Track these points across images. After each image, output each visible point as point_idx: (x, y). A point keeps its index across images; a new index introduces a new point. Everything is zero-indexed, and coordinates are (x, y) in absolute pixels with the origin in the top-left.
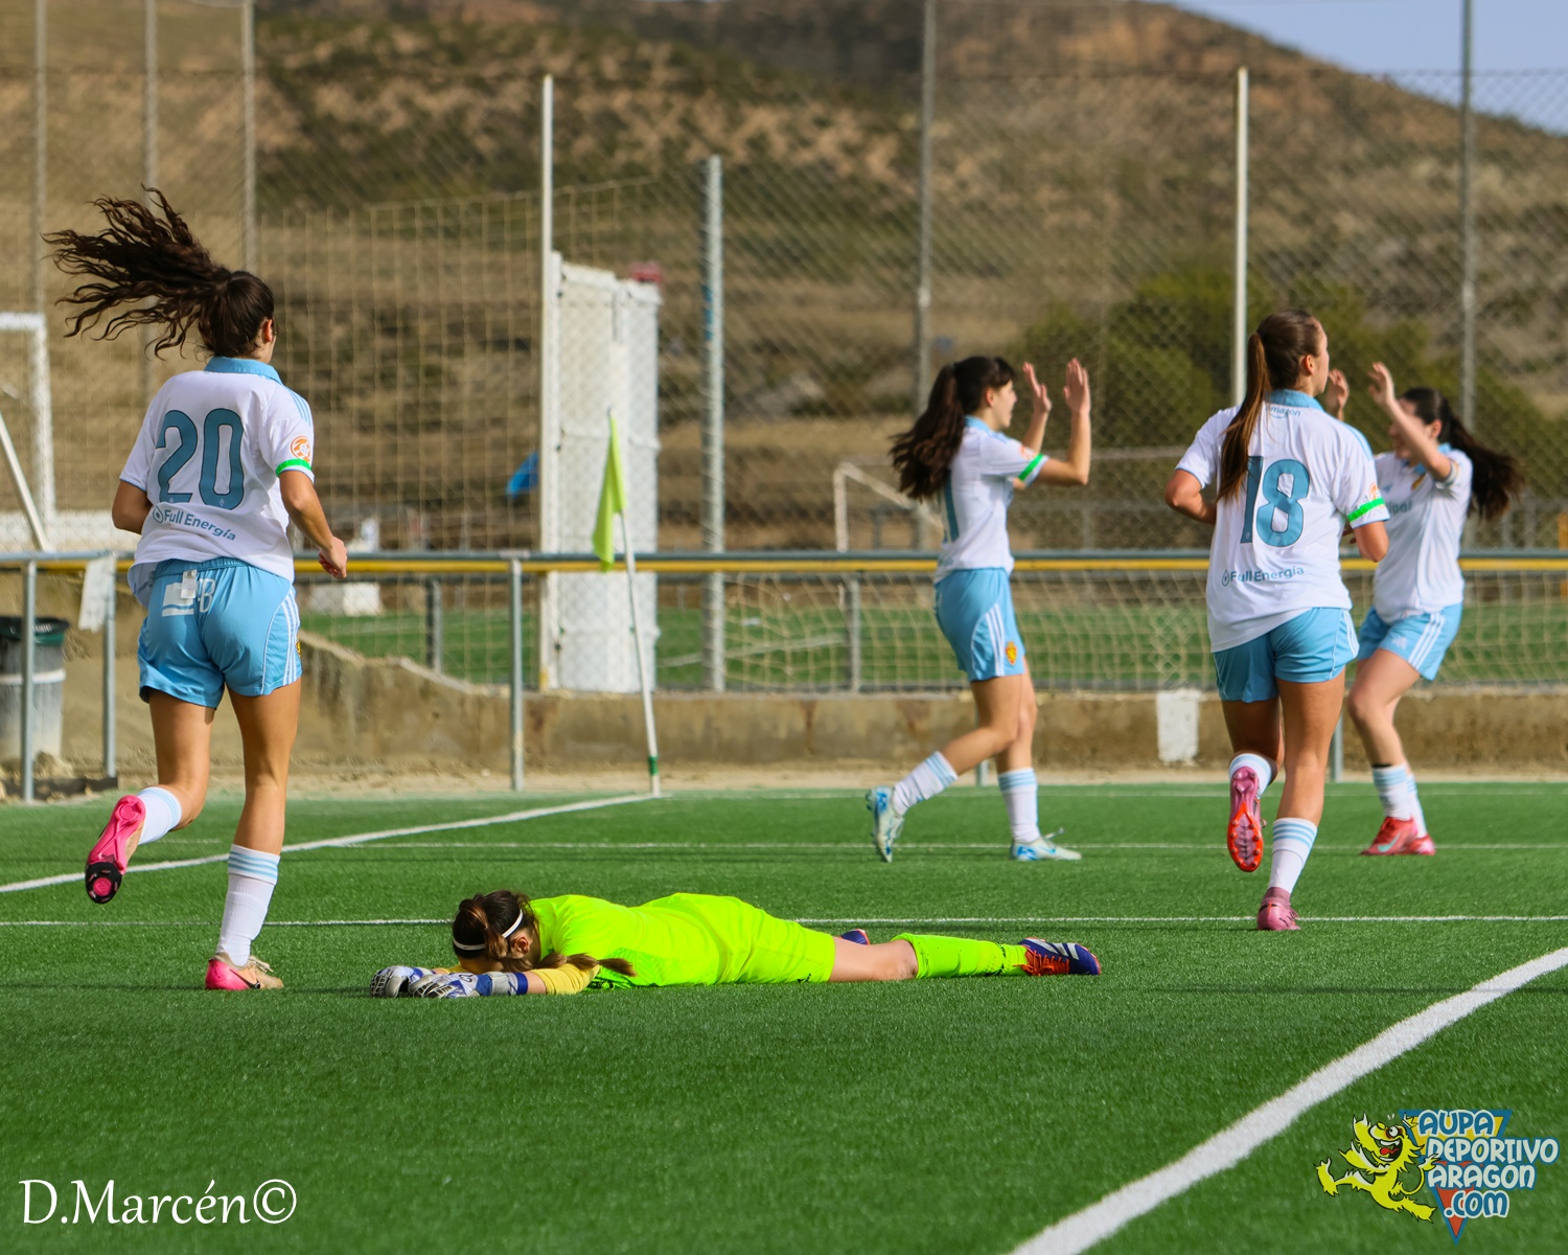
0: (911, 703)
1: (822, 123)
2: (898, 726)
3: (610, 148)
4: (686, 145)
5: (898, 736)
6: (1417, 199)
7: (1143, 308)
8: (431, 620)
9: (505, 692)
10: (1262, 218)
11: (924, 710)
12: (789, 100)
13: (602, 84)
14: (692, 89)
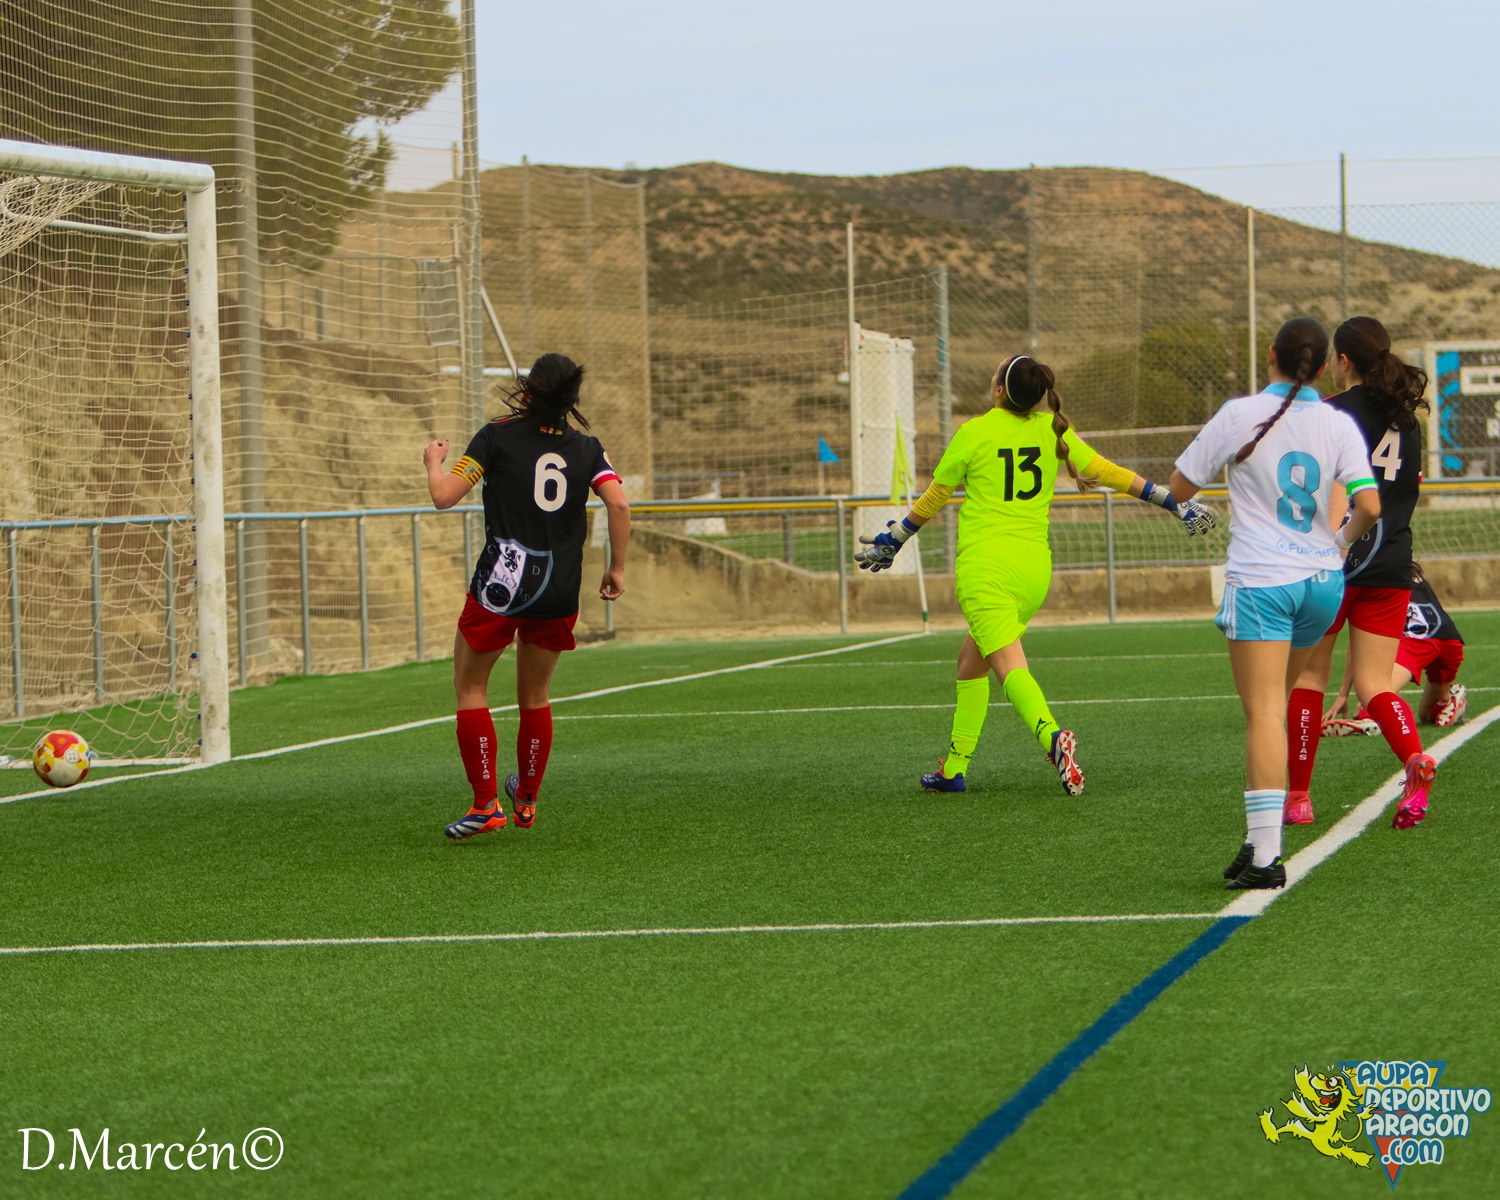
0: (1069, 577)
1: (950, 246)
2: (1062, 590)
3: (828, 265)
4: (872, 260)
5: (1062, 596)
6: (1294, 281)
7: (1148, 347)
8: (786, 536)
9: (835, 576)
10: (1205, 294)
11: (1076, 580)
12: (931, 233)
13: (823, 227)
14: (875, 228)
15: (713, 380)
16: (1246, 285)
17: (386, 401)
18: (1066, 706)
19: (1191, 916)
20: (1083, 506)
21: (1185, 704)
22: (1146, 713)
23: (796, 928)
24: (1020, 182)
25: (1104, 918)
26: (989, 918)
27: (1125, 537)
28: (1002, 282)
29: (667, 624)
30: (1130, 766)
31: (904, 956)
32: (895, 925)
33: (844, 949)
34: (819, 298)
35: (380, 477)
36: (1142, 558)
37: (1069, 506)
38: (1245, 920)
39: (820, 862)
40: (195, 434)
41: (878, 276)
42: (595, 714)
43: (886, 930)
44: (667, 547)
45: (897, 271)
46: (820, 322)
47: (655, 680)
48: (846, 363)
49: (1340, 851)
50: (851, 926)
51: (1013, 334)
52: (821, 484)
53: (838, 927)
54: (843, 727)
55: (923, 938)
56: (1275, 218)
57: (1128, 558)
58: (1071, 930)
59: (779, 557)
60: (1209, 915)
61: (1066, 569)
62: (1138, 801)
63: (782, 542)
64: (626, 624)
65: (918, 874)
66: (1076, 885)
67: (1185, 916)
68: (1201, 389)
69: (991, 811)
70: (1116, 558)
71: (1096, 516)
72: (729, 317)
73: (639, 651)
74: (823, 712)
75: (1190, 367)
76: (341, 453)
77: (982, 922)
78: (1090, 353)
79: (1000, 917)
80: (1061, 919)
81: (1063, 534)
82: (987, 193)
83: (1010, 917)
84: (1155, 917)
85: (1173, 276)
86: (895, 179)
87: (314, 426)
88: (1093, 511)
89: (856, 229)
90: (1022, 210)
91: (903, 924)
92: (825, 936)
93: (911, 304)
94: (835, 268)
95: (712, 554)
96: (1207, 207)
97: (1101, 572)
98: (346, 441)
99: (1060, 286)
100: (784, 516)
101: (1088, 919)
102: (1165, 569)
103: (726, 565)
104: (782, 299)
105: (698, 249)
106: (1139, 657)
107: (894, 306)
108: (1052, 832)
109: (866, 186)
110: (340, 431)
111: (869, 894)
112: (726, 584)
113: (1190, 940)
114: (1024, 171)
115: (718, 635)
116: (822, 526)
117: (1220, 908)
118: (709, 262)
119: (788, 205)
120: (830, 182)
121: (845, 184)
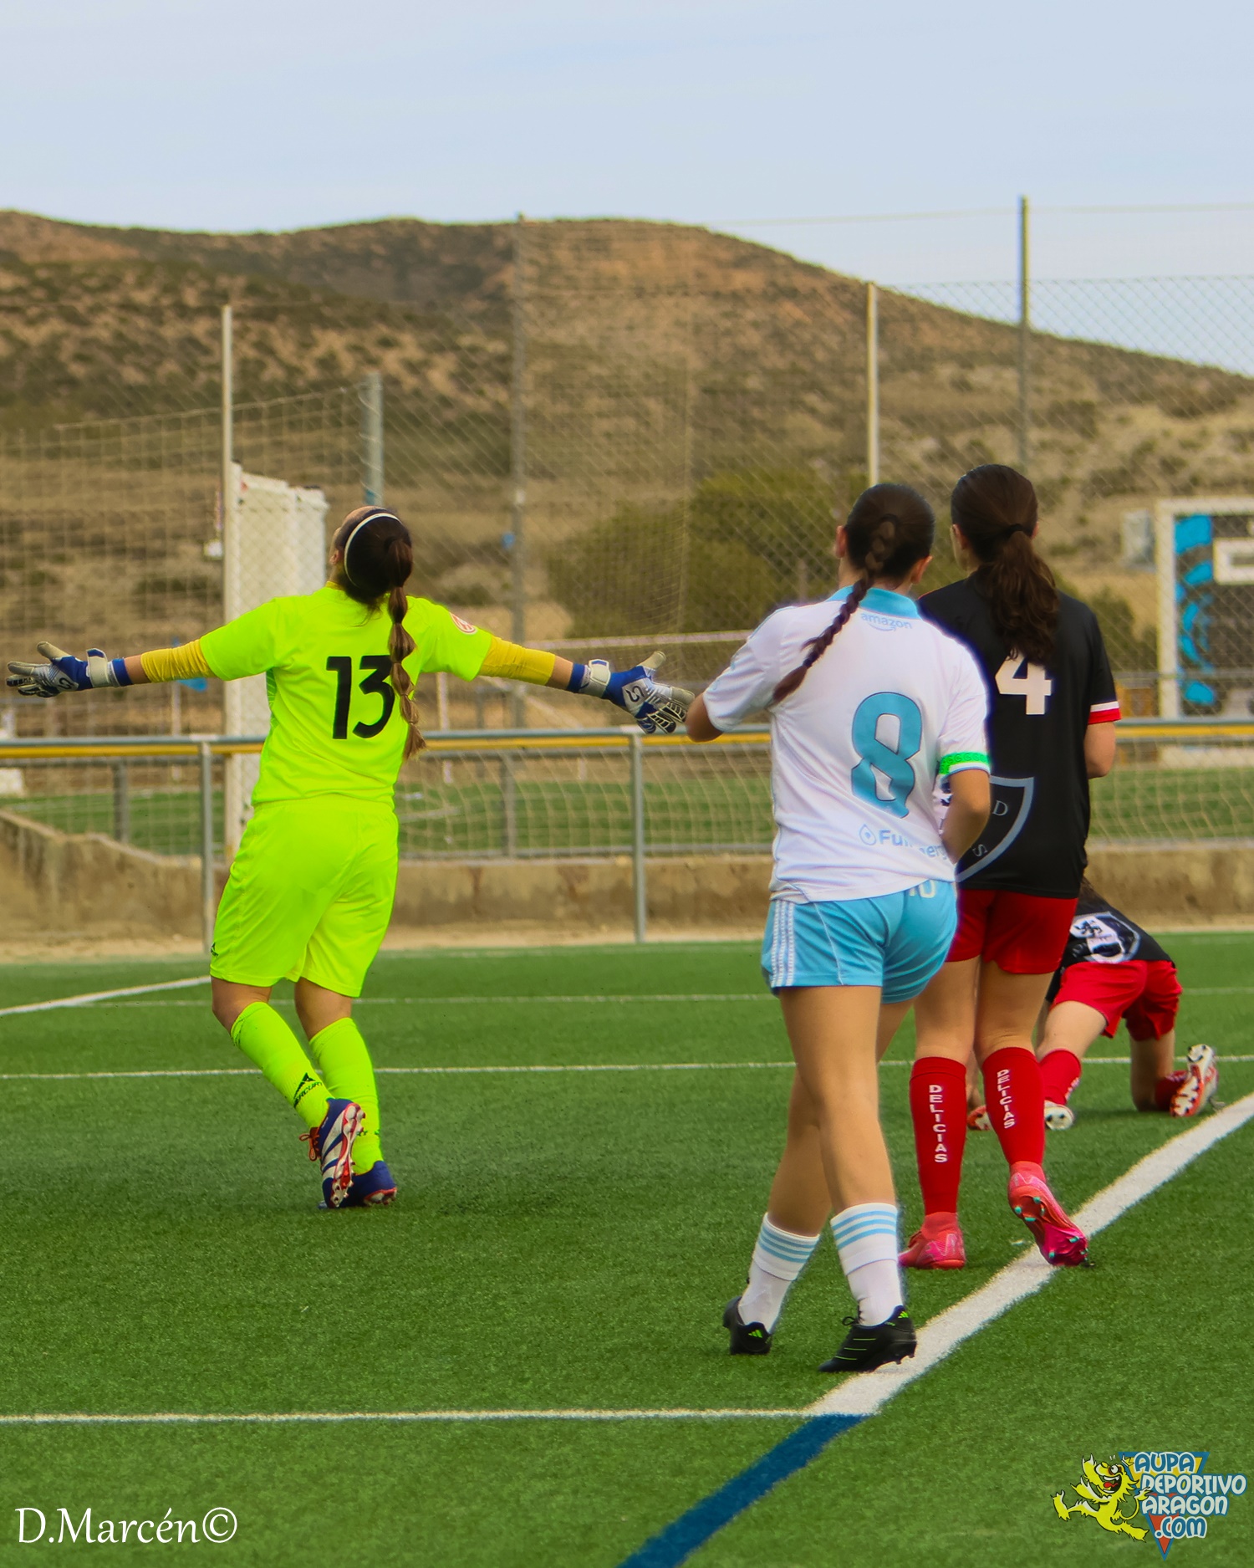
0: (571, 868)
1: (386, 343)
2: (559, 890)
3: (191, 372)
4: (261, 365)
5: (560, 898)
6: (943, 400)
7: (702, 504)
8: (118, 799)
9: (196, 863)
10: (797, 420)
11: (582, 874)
12: (357, 322)
13: (183, 311)
14: (266, 315)
15: (6, 552)
16: (864, 407)
18: (564, 1074)
19: (762, 1413)
20: (595, 756)
21: (756, 1074)
22: (693, 1088)
23: (126, 1419)
24: (500, 242)
25: (621, 1414)
26: (435, 1409)
27: (663, 806)
28: (469, 401)
30: (666, 1171)
31: (297, 1467)
32: (283, 1418)
33: (201, 1453)
34: (175, 424)
36: (689, 840)
37: (573, 756)
38: (851, 1421)
39: (165, 1314)
41: (271, 390)
43: (268, 1425)
45: (300, 383)
46: (177, 461)
48: (218, 527)
49: (1007, 1313)
50: (212, 1417)
51: (485, 482)
52: (175, 716)
53: (192, 1418)
54: (205, 1102)
55: (327, 1439)
56: (912, 301)
57: (667, 840)
58: (567, 1431)
59: (107, 831)
60: (791, 1413)
61: (567, 856)
62: (677, 1227)
63: (112, 809)
65: (321, 1338)
66: (577, 1359)
67: (753, 1413)
68: (788, 572)
69: (441, 1239)
70: (648, 840)
71: (616, 773)
72: (33, 453)
74: (172, 1078)
75: (771, 537)
77: (423, 1415)
78: (608, 514)
79: (452, 1408)
80: (551, 1414)
81: (563, 800)
82: (447, 259)
83: (468, 1409)
84: (703, 1414)
85: (745, 392)
86: (300, 239)
88: (612, 765)
89: (237, 316)
90: (502, 287)
91: (296, 1417)
92: (171, 1432)
93: (324, 435)
94: (203, 377)
95: (2, 826)
96: (801, 282)
97: (623, 861)
99: (562, 408)
100: (115, 767)
101: (594, 1414)
102: (727, 858)
103: (22, 843)
104: (117, 427)
106: (682, 997)
107: (295, 438)
108: (538, 1274)
109: (255, 248)
111: (243, 1366)
112: (22, 873)
113: (759, 1452)
114: (507, 226)
115: (8, 953)
116: (175, 783)
117: (809, 1402)
119: (130, 278)
120: (196, 241)
121: (220, 245)
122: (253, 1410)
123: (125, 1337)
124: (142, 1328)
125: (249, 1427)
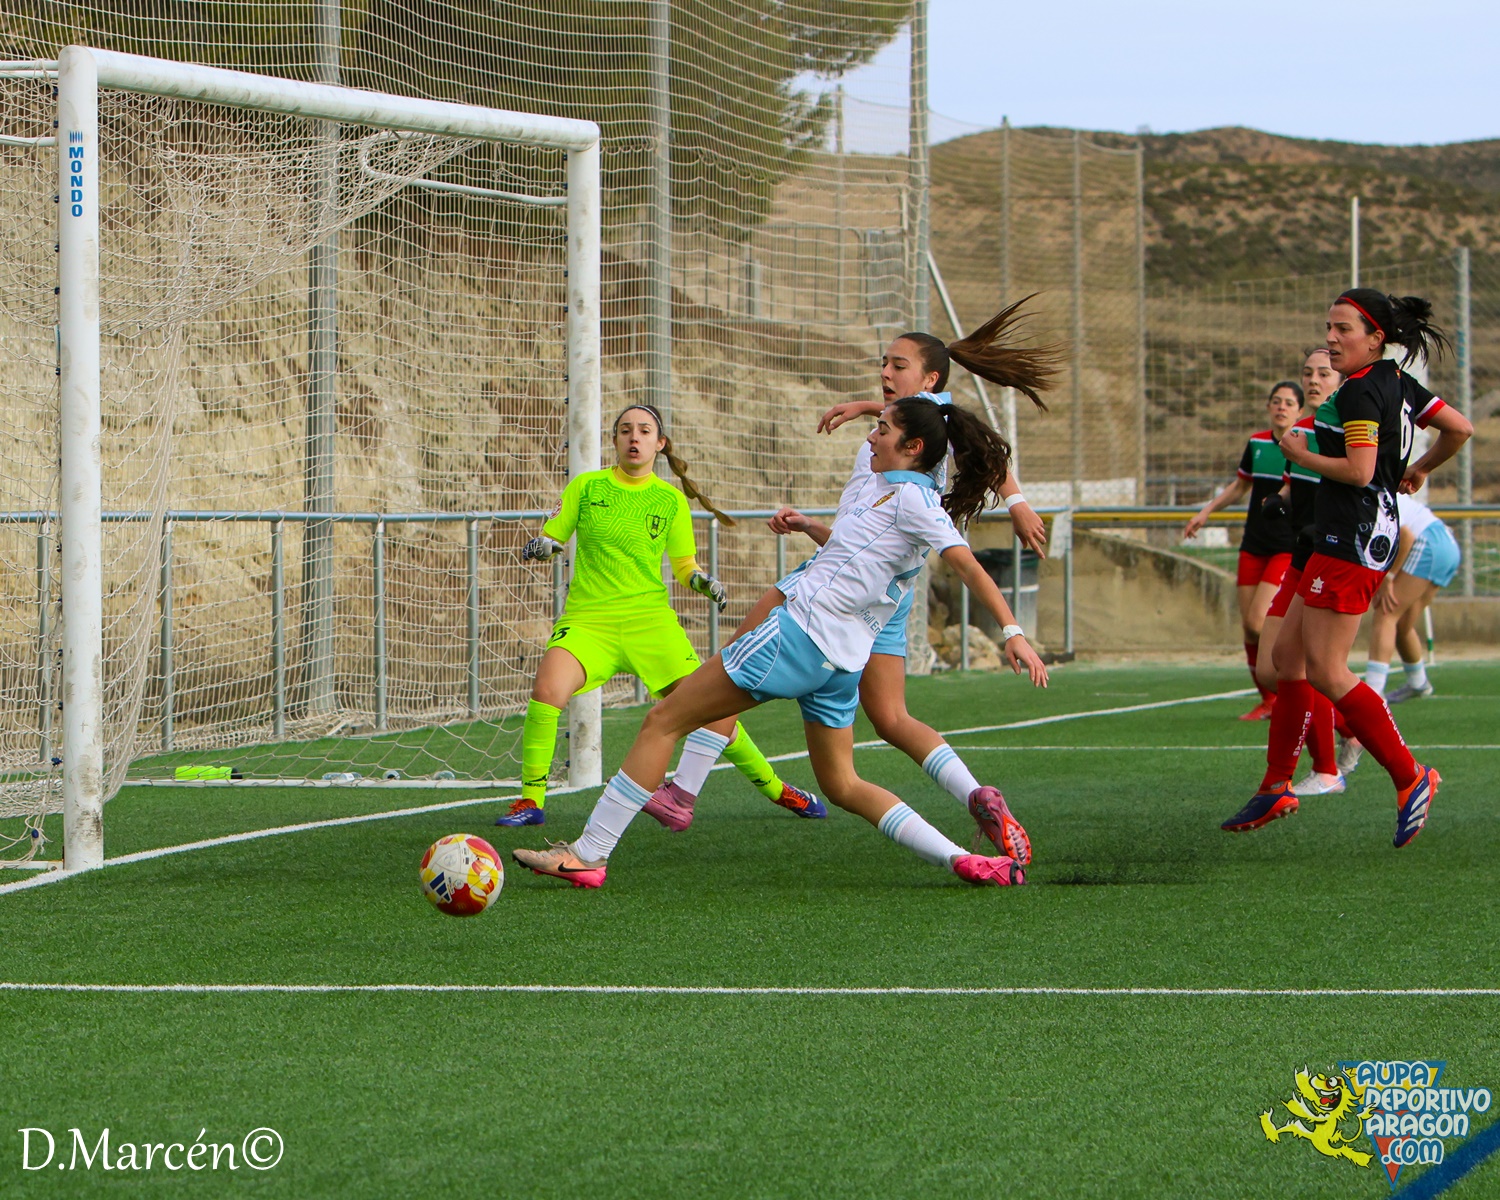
4: (1418, 240)
12: (1488, 211)
15: (1225, 372)
17: (821, 389)
29: (1135, 646)
31: (1312, 1027)
35: (812, 472)
39: (1240, 918)
40: (570, 421)
42: (1025, 744)
44: (1137, 561)
47: (1107, 708)
50: (1259, 992)
64: (1088, 645)
72: (1246, 300)
73: (1096, 676)
76: (768, 445)
87: (739, 416)
95: (1188, 568)
98: (774, 431)
103: (1204, 582)
105: (1219, 224)
109: (1415, 157)
110: (767, 421)
112: (1203, 602)
115: (1192, 660)
118: (1232, 238)
119: (1323, 177)
120: (1373, 151)
121: (1391, 153)
122: (1290, 986)
123: (1209, 934)
124: (1221, 928)
125: (1284, 998)
